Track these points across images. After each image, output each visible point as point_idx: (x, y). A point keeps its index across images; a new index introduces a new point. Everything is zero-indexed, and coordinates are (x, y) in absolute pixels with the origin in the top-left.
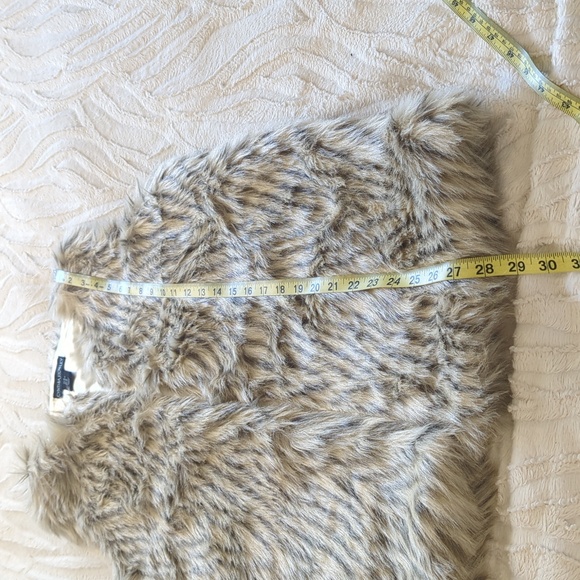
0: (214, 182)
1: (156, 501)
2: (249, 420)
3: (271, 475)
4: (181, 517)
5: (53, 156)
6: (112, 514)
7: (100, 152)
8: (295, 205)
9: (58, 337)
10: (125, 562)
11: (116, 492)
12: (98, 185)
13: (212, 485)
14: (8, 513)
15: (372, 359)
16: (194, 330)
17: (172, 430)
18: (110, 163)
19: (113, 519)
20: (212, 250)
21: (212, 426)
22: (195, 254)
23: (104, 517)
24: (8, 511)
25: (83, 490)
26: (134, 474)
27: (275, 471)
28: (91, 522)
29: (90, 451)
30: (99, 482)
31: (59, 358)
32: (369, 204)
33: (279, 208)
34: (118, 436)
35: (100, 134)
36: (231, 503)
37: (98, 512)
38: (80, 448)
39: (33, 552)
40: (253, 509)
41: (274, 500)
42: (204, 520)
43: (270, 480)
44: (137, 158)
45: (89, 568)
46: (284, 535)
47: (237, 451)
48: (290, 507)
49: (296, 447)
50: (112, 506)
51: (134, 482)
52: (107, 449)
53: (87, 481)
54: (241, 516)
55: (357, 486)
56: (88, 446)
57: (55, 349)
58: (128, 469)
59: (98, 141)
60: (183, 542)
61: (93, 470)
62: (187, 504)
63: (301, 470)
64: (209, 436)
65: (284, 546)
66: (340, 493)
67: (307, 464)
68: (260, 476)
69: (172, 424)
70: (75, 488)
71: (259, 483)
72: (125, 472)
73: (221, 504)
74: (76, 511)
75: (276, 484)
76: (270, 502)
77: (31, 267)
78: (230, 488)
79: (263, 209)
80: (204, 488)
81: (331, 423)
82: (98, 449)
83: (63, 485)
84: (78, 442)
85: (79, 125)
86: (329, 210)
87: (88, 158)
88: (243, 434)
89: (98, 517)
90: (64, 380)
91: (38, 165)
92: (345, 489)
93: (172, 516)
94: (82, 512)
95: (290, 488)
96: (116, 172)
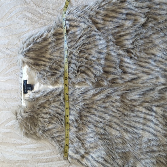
0: (92, 13)
1: (71, 122)
2: (109, 92)
3: (118, 109)
4: (81, 126)
5: (16, 14)
6: (52, 128)
7: (36, 11)
8: (126, 19)
9: (22, 73)
10: (60, 144)
11: (53, 121)
12: (36, 22)
13: (94, 114)
14: (4, 134)
15: (161, 68)
16: (83, 64)
17: (77, 98)
18: (40, 14)
19: (53, 130)
20: (90, 37)
21: (94, 95)
22: (82, 39)
23: (49, 130)
24: (5, 133)
25: (39, 122)
26: (60, 114)
27: (120, 107)
28: (44, 132)
29: (41, 109)
30: (46, 118)
31: (24, 80)
32: (158, 17)
33: (119, 21)
34: (53, 103)
35: (36, 5)
36: (103, 119)
37: (47, 129)
38: (38, 108)
39: (16, 145)
40: (112, 120)
41: (120, 117)
42: (92, 126)
43: (118, 110)
44: (52, 12)
45: (41, 147)
46: (125, 127)
47: (104, 102)
48: (127, 118)
49: (129, 99)
50: (51, 126)
51: (60, 117)
52: (48, 108)
53: (41, 119)
54: (108, 123)
55: (155, 108)
56: (41, 107)
57: (22, 77)
58: (57, 113)
59: (35, 7)
60: (83, 134)
61: (43, 115)
62: (84, 122)
63: (130, 106)
64: (93, 99)
65: (126, 131)
66: (147, 112)
67: (133, 104)
68: (114, 110)
69: (77, 96)
70: (35, 122)
71: (114, 112)
72: (57, 114)
73: (99, 120)
74: (37, 129)
75: (121, 111)
76: (119, 117)
77: (8, 52)
78: (102, 115)
79: (112, 22)
80: (91, 116)
81: (143, 90)
82: (44, 108)
83: (31, 121)
84: (37, 106)
85: (26, 2)
86: (141, 21)
87: (31, 13)
88: (108, 97)
89: (47, 130)
90: (28, 87)
91: (9, 17)
92: (149, 110)
93: (78, 126)
94: (40, 129)
95: (126, 112)
96: (43, 17)
